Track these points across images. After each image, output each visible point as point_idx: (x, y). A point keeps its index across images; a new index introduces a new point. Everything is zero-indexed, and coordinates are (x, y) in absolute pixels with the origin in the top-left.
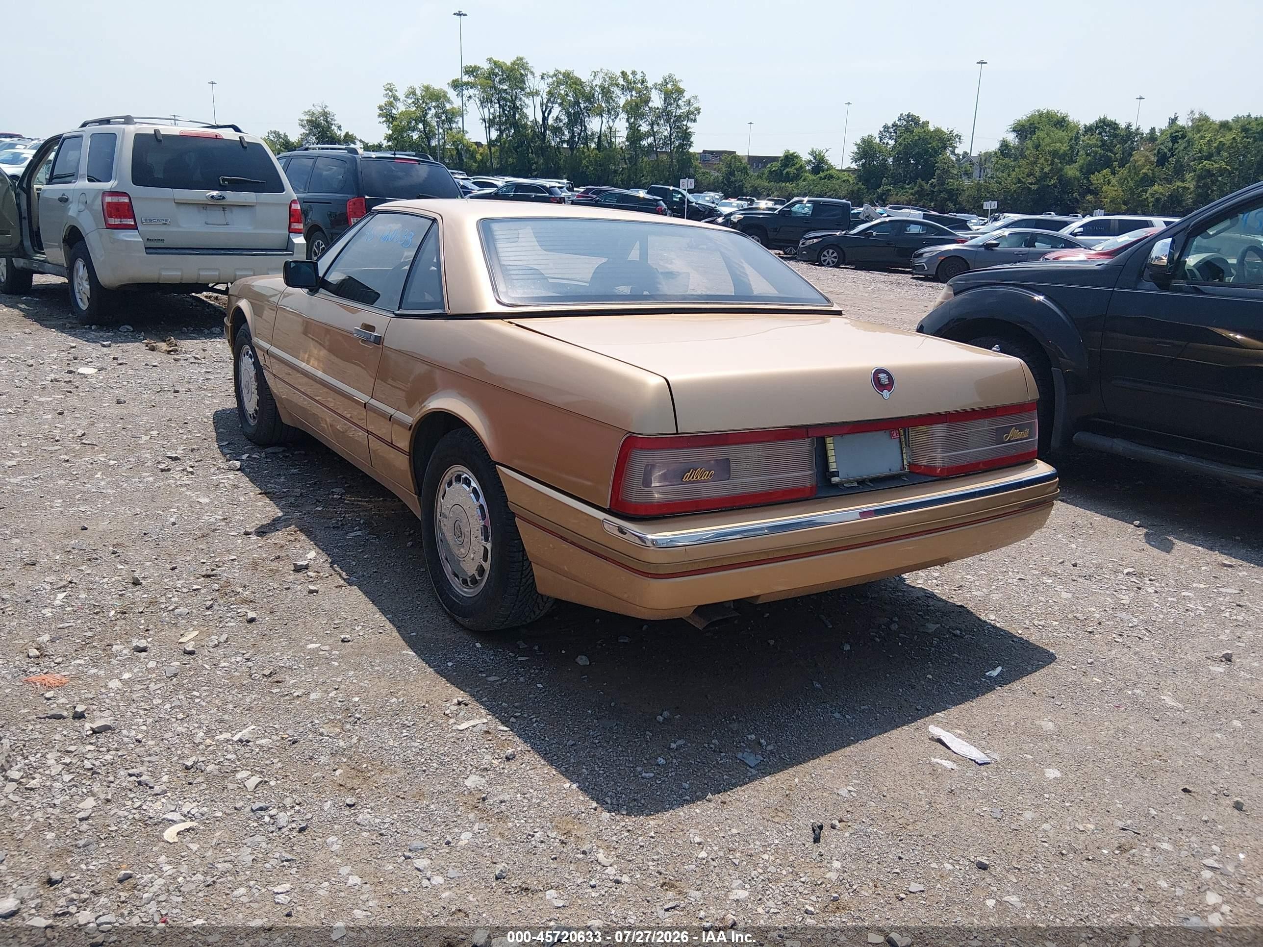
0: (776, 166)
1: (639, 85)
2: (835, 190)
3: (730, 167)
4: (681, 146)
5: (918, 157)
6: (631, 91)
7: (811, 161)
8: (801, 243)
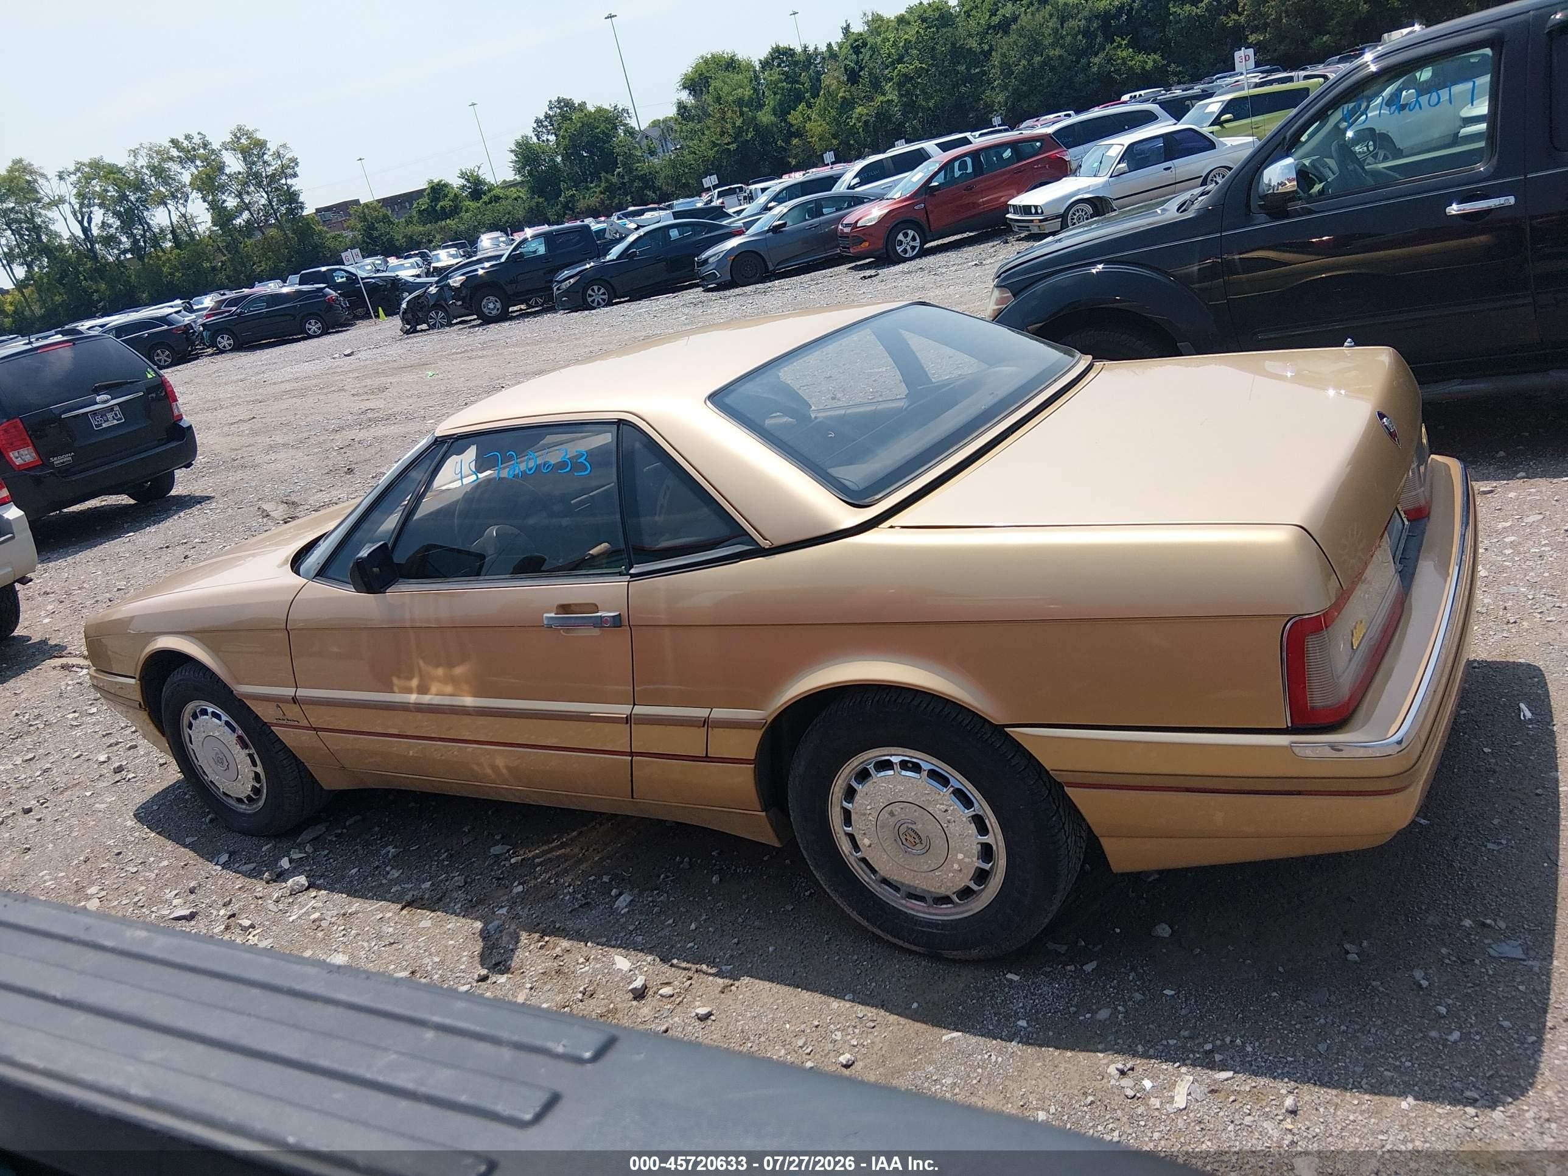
0: (424, 202)
1: (202, 151)
2: (509, 213)
3: (365, 220)
4: (290, 211)
5: (590, 146)
6: (193, 162)
7: (464, 186)
8: (555, 289)
